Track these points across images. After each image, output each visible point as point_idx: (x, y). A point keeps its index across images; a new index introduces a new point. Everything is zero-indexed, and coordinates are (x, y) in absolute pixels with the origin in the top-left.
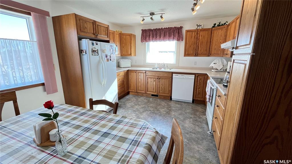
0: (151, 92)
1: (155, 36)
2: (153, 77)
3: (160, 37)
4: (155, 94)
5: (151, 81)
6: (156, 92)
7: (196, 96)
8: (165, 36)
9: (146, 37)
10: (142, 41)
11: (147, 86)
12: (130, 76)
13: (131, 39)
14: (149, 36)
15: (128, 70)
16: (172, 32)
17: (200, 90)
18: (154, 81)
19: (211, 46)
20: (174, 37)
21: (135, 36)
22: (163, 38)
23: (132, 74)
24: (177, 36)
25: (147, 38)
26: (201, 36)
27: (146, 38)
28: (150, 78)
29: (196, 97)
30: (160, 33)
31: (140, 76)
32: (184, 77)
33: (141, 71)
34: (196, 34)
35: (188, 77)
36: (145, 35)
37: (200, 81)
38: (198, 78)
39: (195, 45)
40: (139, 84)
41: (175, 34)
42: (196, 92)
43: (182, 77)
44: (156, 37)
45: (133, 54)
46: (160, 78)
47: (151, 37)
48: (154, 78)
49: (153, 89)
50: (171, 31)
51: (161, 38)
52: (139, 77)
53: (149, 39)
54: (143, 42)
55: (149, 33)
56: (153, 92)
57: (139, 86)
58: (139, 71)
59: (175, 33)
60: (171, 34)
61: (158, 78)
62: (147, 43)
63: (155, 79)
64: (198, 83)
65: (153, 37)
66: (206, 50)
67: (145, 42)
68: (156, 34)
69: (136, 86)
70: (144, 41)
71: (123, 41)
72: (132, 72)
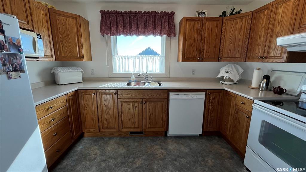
0: (130, 128)
1: (128, 24)
2: (133, 100)
3: (138, 28)
4: (139, 130)
5: (129, 109)
6: (139, 127)
7: (207, 125)
8: (146, 27)
9: (110, 25)
10: (103, 32)
11: (120, 119)
12: (82, 102)
13: (79, 27)
14: (117, 24)
15: (77, 90)
16: (158, 20)
17: (213, 116)
18: (136, 107)
19: (222, 45)
20: (161, 28)
21: (87, 23)
22: (143, 29)
23: (87, 97)
24: (167, 28)
25: (114, 29)
26: (208, 29)
27: (111, 28)
28: (127, 102)
29: (207, 127)
30: (137, 19)
31: (105, 100)
32: (188, 97)
33: (107, 91)
34: (199, 25)
35: (196, 96)
36: (108, 22)
37: (214, 102)
38: (210, 96)
39: (198, 42)
40: (105, 116)
41: (163, 24)
42: (208, 120)
43: (186, 97)
44: (131, 28)
45: (85, 57)
46: (146, 102)
47: (120, 26)
48: (134, 103)
49: (134, 123)
50: (156, 19)
51: (140, 29)
52: (104, 102)
53: (117, 29)
54: (105, 35)
55: (117, 19)
56: (135, 128)
57: (105, 120)
58: (101, 91)
59: (163, 21)
60: (156, 24)
61: (142, 102)
62: (112, 37)
63: (136, 105)
64: (210, 104)
65: (124, 27)
66: (215, 52)
67: (109, 35)
68: (130, 22)
69: (97, 122)
70: (107, 34)
71: (59, 28)
72: (86, 94)
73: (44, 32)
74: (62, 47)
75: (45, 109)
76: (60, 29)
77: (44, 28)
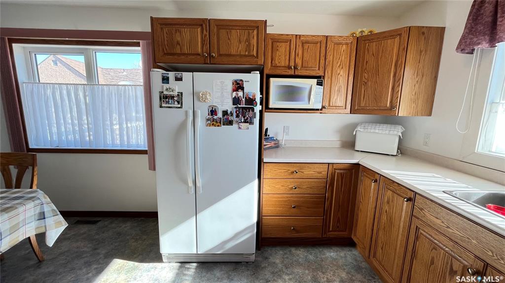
5: (432, 262)
9: (495, 14)
10: (459, 45)
11: (407, 269)
12: (360, 187)
23: (367, 182)
36: (489, 9)
40: (382, 237)
45: (404, 108)
52: (386, 207)
54: (478, 50)
57: (380, 245)
58: (386, 182)
63: (457, 265)
71: (367, 62)
72: (367, 176)
73: (339, 75)
74: (365, 91)
75: (289, 170)
76: (366, 64)
77: (342, 68)
